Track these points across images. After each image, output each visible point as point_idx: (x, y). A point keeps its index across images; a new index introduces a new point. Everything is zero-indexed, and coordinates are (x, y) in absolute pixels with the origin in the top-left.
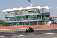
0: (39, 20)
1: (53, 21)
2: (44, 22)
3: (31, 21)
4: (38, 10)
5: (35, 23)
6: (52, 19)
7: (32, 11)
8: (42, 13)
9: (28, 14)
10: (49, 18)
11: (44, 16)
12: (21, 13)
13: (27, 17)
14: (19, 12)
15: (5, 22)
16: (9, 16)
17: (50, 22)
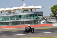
0: (32, 19)
1: (46, 20)
2: (37, 21)
3: (25, 20)
4: (32, 9)
5: (29, 22)
6: (46, 18)
7: (25, 10)
8: (35, 12)
9: (22, 14)
10: (42, 17)
11: (38, 15)
12: (14, 13)
13: (20, 16)
14: (12, 12)
16: (2, 16)
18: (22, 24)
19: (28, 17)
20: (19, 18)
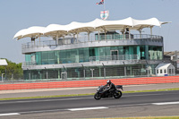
0: (129, 60)
2: (145, 67)
3: (106, 63)
5: (119, 70)
6: (172, 58)
7: (108, 33)
8: (139, 38)
10: (160, 53)
11: (147, 47)
12: (73, 40)
13: (92, 51)
14: (66, 37)
15: (24, 68)
16: (36, 50)
17: (165, 67)
18: (96, 74)
19: (115, 52)
20: (87, 57)
